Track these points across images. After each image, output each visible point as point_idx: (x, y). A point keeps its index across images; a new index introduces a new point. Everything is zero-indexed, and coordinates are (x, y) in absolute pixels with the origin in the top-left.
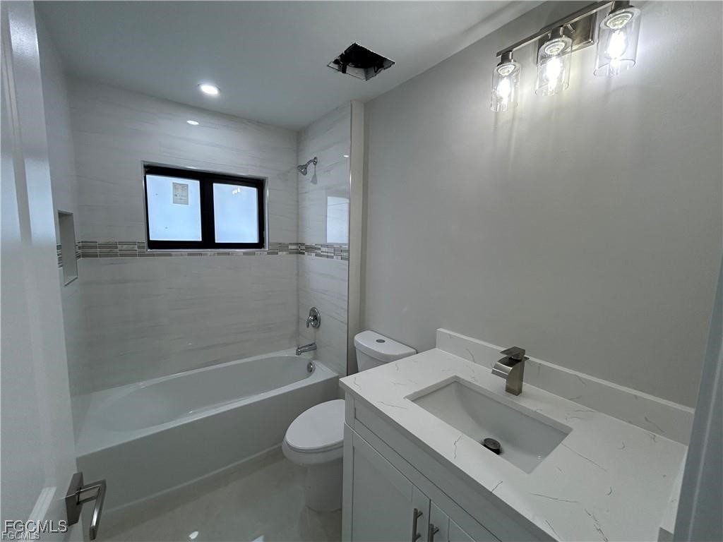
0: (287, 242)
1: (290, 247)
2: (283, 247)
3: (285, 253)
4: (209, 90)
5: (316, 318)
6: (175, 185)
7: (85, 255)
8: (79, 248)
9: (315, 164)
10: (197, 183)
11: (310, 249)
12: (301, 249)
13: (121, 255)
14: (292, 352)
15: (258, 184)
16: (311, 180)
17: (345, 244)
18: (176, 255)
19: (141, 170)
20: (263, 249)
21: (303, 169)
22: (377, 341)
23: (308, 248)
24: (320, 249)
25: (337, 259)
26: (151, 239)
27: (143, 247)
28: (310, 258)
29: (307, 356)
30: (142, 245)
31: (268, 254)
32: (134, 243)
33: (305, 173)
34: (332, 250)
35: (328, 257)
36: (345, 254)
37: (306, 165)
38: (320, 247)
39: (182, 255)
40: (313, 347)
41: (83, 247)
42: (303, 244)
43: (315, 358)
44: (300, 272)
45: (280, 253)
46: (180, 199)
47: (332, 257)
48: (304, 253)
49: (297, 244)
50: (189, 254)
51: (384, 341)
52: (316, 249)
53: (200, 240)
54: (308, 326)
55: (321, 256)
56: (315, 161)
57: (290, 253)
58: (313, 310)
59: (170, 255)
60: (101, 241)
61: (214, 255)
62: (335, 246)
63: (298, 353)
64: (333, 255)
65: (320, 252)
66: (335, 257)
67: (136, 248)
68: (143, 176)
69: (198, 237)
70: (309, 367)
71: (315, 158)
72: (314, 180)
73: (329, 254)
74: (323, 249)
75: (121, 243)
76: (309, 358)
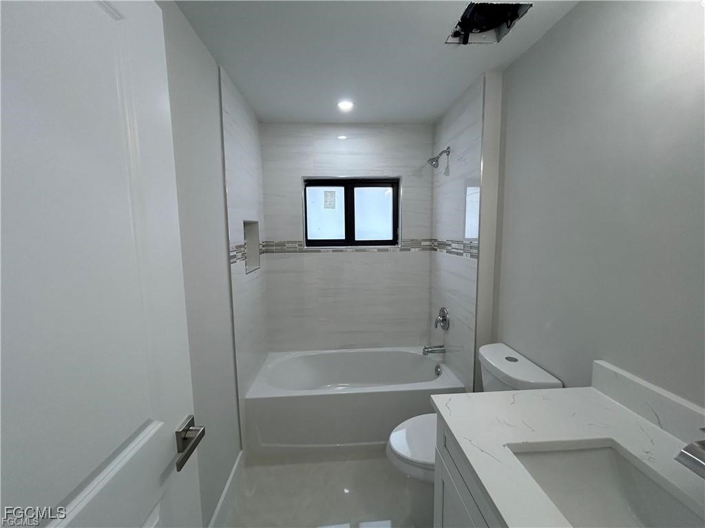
0: (419, 238)
1: (423, 243)
2: (416, 243)
3: (417, 249)
4: (346, 106)
5: (444, 320)
6: (326, 192)
7: (267, 252)
8: (263, 246)
9: (448, 155)
10: (342, 189)
11: (443, 245)
12: (434, 245)
13: (288, 252)
14: (419, 351)
15: (394, 183)
16: (444, 171)
17: (475, 239)
18: (324, 252)
19: (302, 185)
20: (396, 246)
21: (434, 161)
22: (507, 358)
23: (441, 244)
24: (450, 245)
25: (466, 257)
26: (309, 238)
27: (301, 245)
28: (442, 255)
29: (435, 358)
30: (301, 243)
31: (401, 250)
32: (295, 242)
33: (436, 166)
34: (462, 246)
35: (458, 254)
36: (475, 251)
37: (438, 158)
38: (450, 243)
39: (328, 251)
40: (442, 350)
41: (266, 246)
42: (436, 240)
43: (444, 362)
44: (433, 270)
45: (413, 250)
46: (330, 205)
47: (461, 254)
48: (436, 250)
49: (431, 240)
50: (333, 251)
51: (516, 360)
52: (447, 245)
53: (344, 238)
54: (436, 327)
55: (451, 253)
56: (448, 152)
57: (423, 249)
58: (442, 310)
59: (319, 251)
60: (277, 241)
61: (353, 251)
62: (465, 242)
63: (425, 353)
64: (462, 252)
65: (450, 248)
66: (464, 254)
67: (297, 246)
68: (303, 188)
69: (341, 235)
70: (436, 370)
71: (448, 148)
72: (447, 173)
73: (459, 251)
74: (454, 245)
75: (288, 242)
76: (438, 360)
